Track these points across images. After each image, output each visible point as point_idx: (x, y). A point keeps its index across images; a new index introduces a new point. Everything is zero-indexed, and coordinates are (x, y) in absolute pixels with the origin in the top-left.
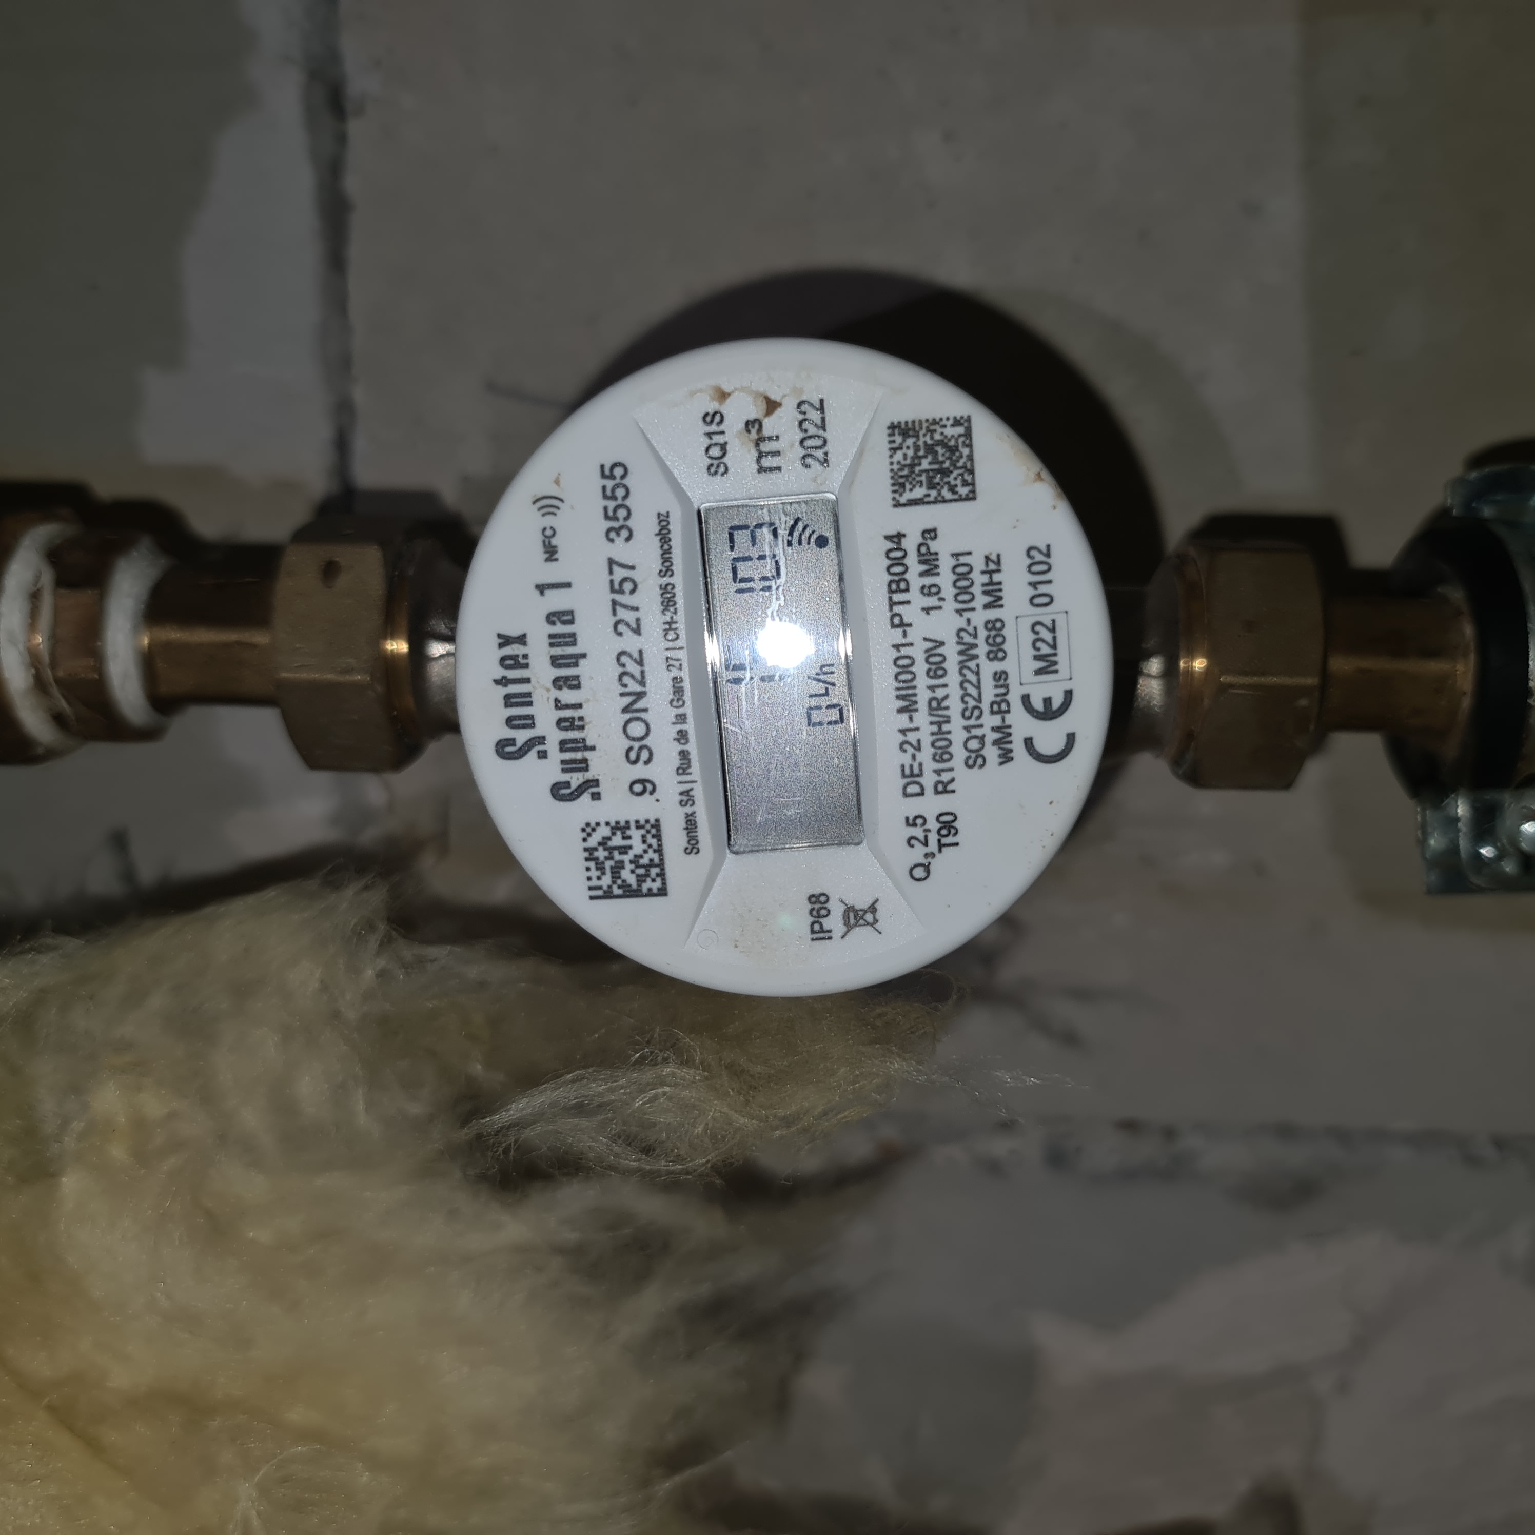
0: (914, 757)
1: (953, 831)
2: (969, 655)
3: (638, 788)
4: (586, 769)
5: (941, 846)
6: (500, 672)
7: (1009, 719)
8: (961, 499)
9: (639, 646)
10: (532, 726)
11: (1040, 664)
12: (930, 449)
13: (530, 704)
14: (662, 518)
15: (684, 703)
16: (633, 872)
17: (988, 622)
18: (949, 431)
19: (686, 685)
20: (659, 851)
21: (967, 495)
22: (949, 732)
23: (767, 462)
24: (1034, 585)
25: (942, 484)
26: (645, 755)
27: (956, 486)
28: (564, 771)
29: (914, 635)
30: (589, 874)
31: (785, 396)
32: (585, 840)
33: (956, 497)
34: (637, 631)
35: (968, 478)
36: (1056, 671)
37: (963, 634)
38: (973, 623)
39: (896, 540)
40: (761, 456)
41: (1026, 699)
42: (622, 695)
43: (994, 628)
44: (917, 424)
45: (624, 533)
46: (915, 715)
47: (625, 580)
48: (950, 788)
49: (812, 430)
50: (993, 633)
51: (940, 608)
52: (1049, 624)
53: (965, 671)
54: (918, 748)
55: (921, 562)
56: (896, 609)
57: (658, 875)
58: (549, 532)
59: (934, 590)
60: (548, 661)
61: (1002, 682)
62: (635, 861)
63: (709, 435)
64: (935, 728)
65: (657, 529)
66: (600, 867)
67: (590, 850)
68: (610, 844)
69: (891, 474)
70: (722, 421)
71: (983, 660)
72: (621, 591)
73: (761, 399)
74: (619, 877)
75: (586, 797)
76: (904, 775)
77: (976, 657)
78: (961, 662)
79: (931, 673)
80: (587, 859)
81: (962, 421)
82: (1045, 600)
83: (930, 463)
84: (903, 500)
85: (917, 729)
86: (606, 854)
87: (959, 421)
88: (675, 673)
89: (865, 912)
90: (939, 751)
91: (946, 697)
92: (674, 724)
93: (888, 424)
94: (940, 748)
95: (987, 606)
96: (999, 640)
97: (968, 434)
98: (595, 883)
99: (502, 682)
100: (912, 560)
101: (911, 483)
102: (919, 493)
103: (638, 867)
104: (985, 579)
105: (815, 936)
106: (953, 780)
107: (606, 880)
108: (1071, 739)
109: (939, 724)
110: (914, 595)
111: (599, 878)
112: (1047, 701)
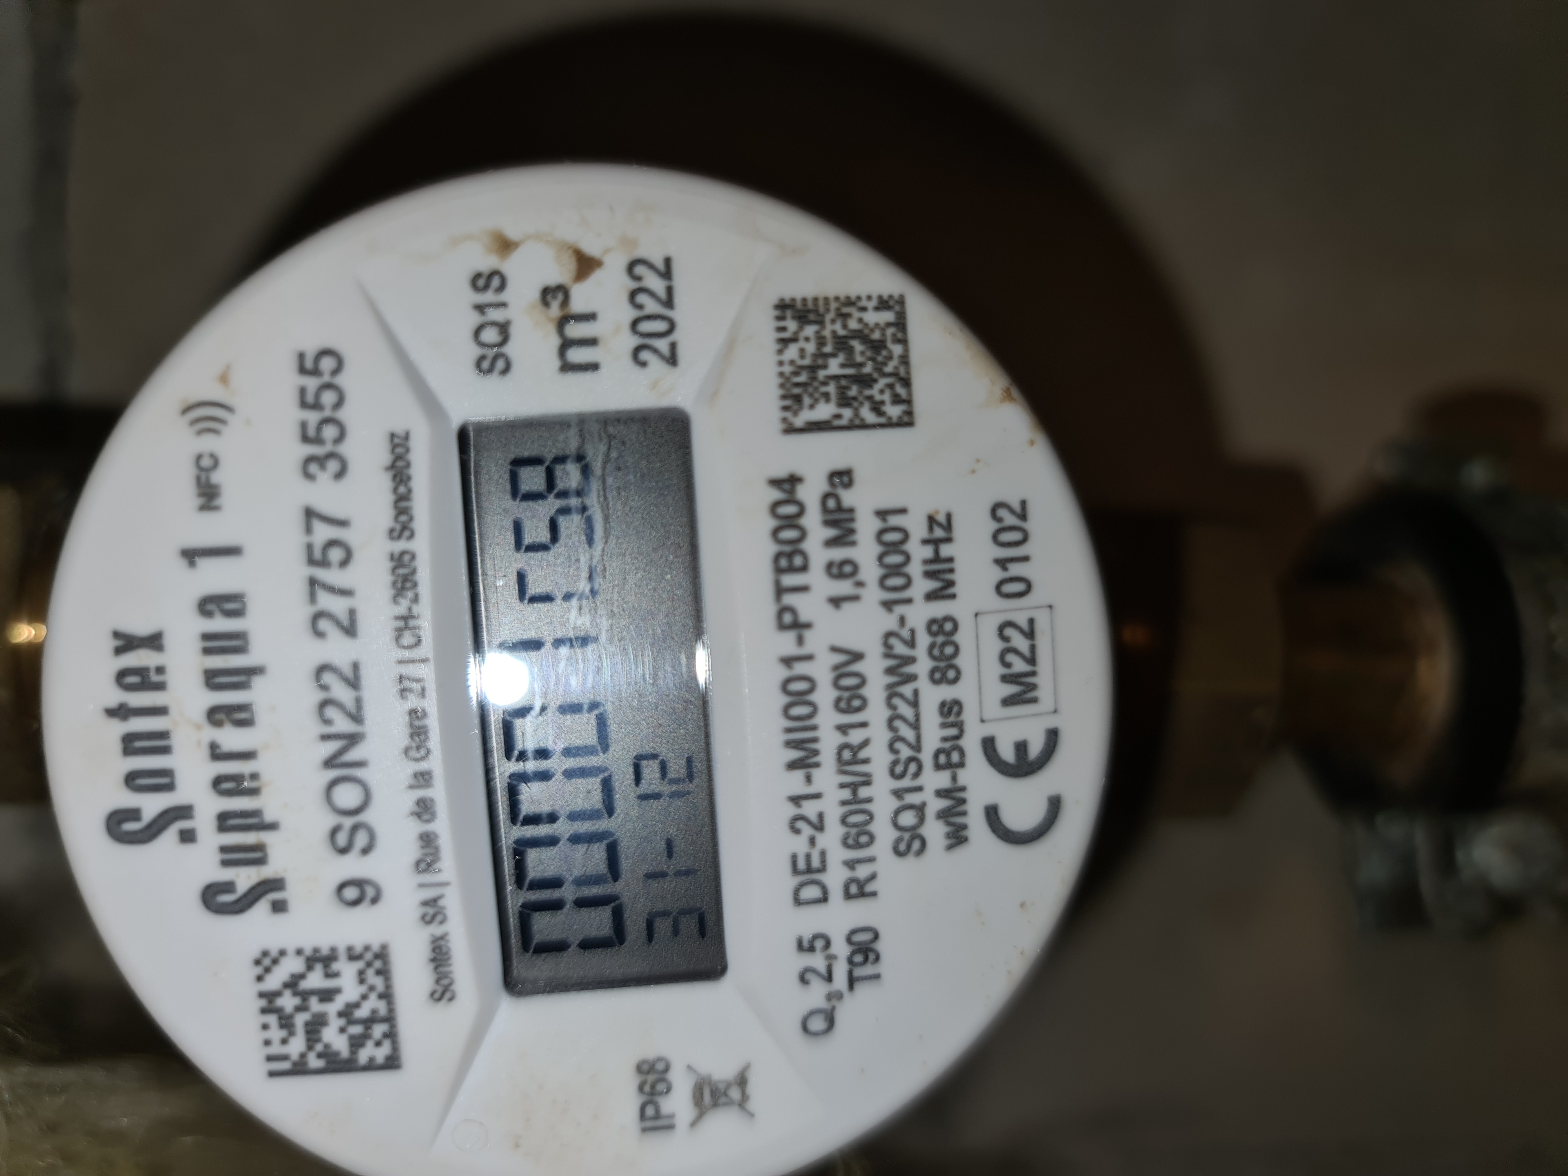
0: (812, 841)
1: (872, 957)
2: (901, 675)
3: (351, 893)
4: (261, 861)
5: (852, 982)
6: (116, 697)
7: (964, 777)
8: (890, 424)
9: (353, 656)
10: (169, 787)
11: (1011, 689)
12: (842, 344)
13: (165, 750)
14: (396, 441)
15: (428, 752)
16: (342, 1030)
17: (932, 622)
18: (872, 317)
19: (433, 723)
20: (387, 996)
21: (900, 418)
22: (869, 800)
23: (576, 355)
24: (1002, 563)
25: (861, 399)
26: (361, 840)
27: (882, 403)
28: (226, 863)
29: (815, 642)
30: (268, 1034)
31: (607, 251)
32: (260, 979)
33: (882, 420)
34: (350, 630)
35: (901, 390)
36: (1034, 700)
37: (893, 641)
38: (910, 623)
39: (787, 486)
40: (566, 344)
41: (989, 745)
42: (325, 737)
43: (941, 631)
44: (821, 303)
45: (333, 466)
46: (816, 773)
47: (332, 543)
48: (869, 888)
49: (651, 306)
50: (940, 639)
51: (855, 598)
52: (1024, 625)
53: (896, 701)
54: (819, 826)
55: (828, 523)
56: (789, 599)
57: (386, 1036)
58: (206, 462)
59: (848, 569)
60: (199, 679)
61: (952, 719)
62: (347, 1013)
63: (480, 308)
64: (846, 794)
65: (386, 458)
66: (286, 1023)
67: (270, 996)
68: (305, 985)
69: (780, 380)
70: (502, 287)
71: (923, 684)
72: (324, 563)
73: (570, 251)
74: (318, 1040)
75: (262, 908)
76: (795, 871)
77: (912, 678)
78: (890, 687)
79: (843, 705)
80: (264, 1011)
81: (891, 303)
82: (1018, 587)
83: (843, 366)
84: (799, 421)
85: (817, 796)
86: (297, 1001)
87: (887, 302)
88: (413, 702)
89: (729, 1085)
90: (854, 831)
91: (866, 743)
92: (411, 787)
93: (774, 300)
94: (855, 825)
95: (931, 596)
96: (949, 650)
97: (901, 324)
98: (276, 1049)
99: (120, 712)
100: (812, 520)
101: (811, 395)
102: (824, 411)
103: (351, 1022)
104: (928, 552)
105: (649, 1124)
106: (873, 877)
107: (297, 1046)
108: (1055, 805)
109: (854, 787)
110: (816, 577)
111: (284, 1041)
112: (1021, 747)
